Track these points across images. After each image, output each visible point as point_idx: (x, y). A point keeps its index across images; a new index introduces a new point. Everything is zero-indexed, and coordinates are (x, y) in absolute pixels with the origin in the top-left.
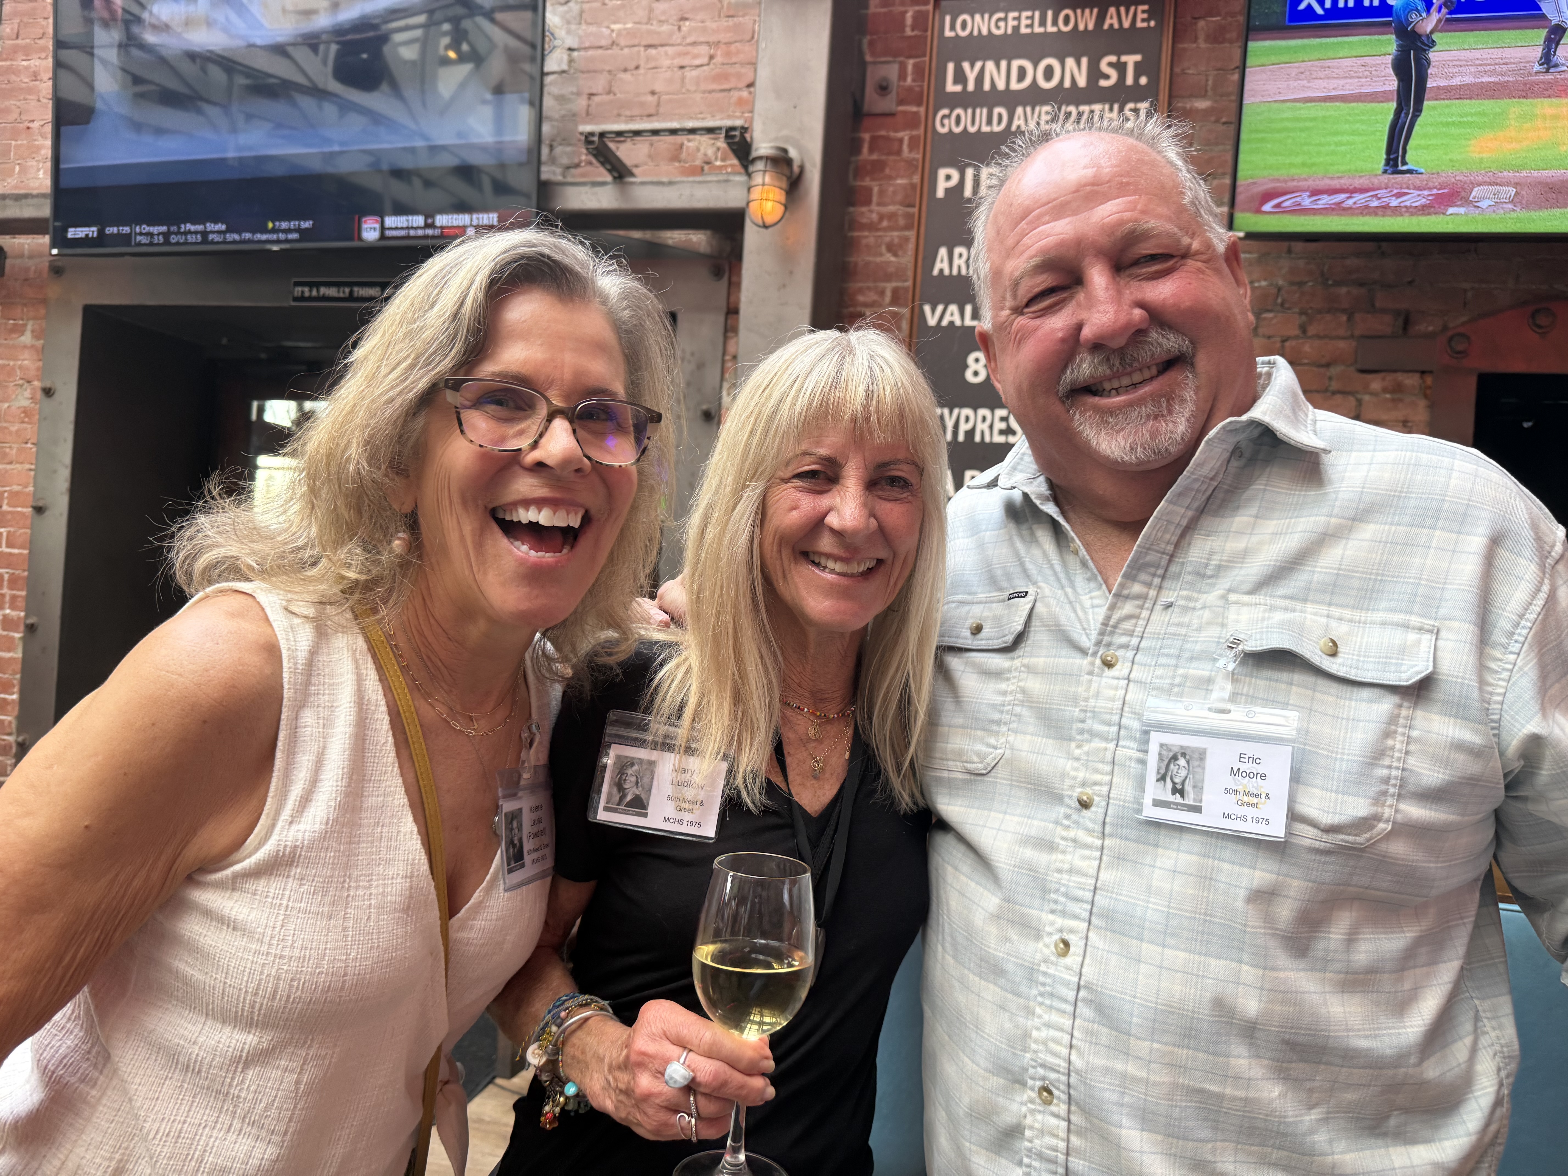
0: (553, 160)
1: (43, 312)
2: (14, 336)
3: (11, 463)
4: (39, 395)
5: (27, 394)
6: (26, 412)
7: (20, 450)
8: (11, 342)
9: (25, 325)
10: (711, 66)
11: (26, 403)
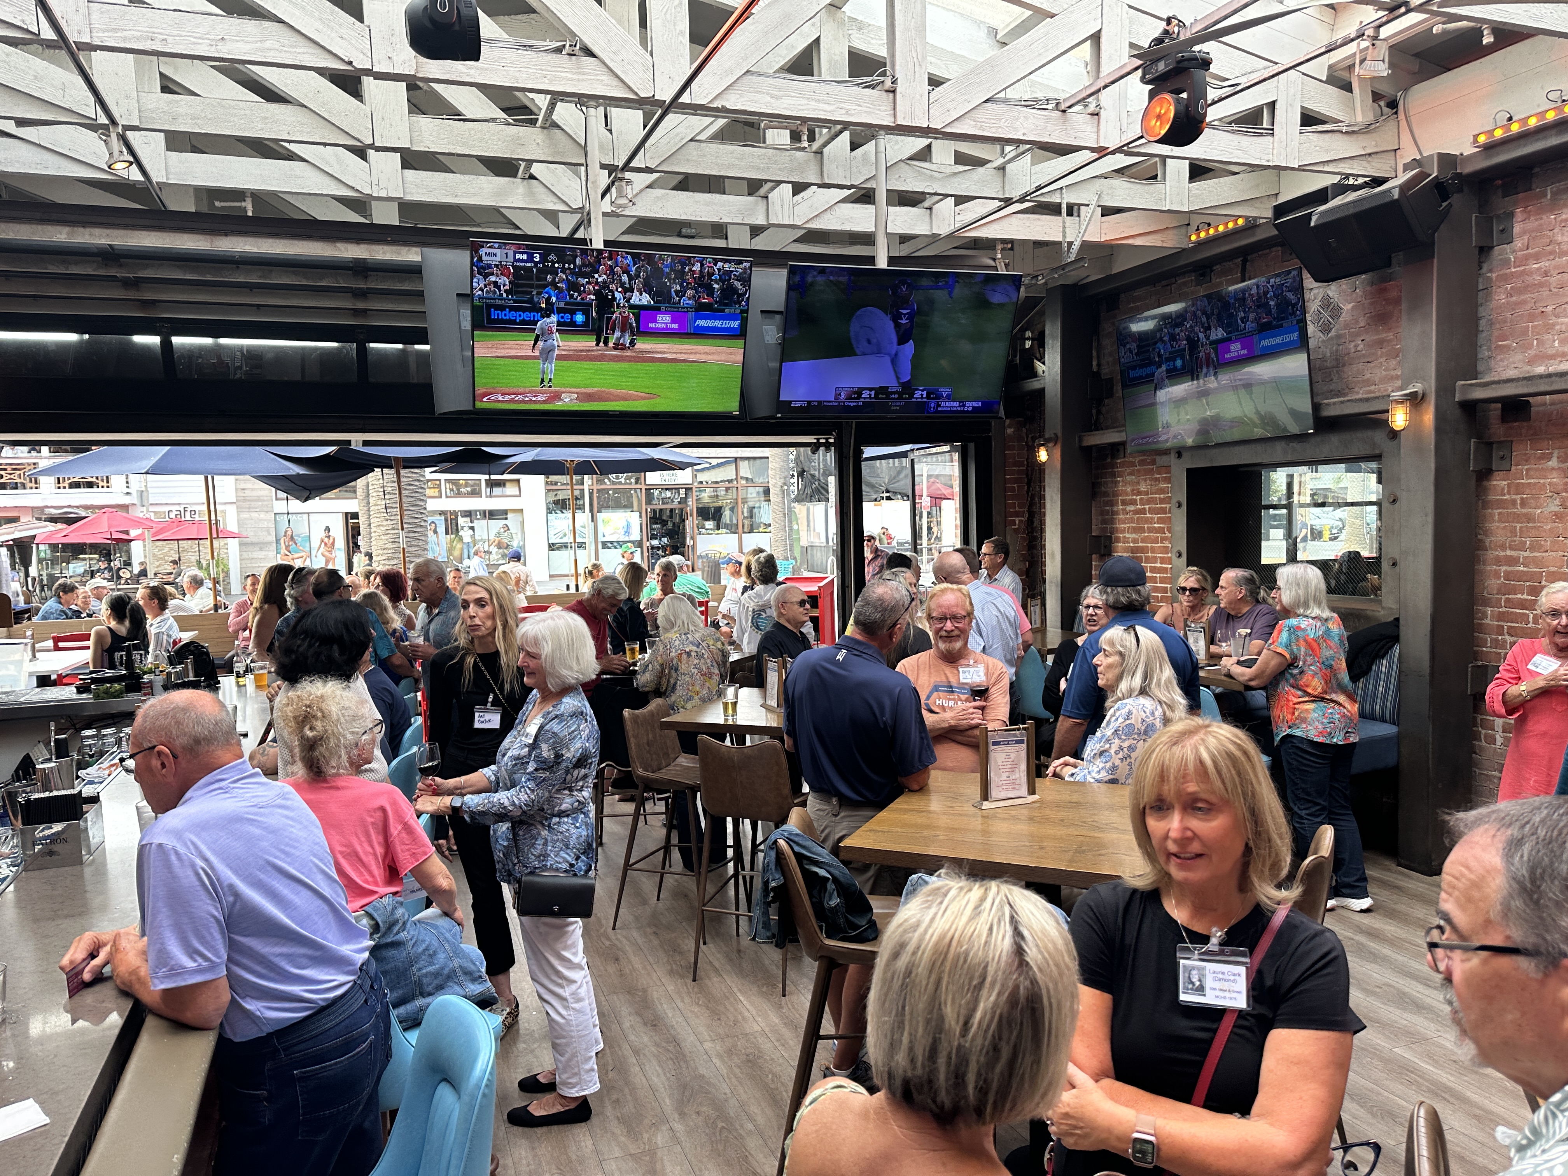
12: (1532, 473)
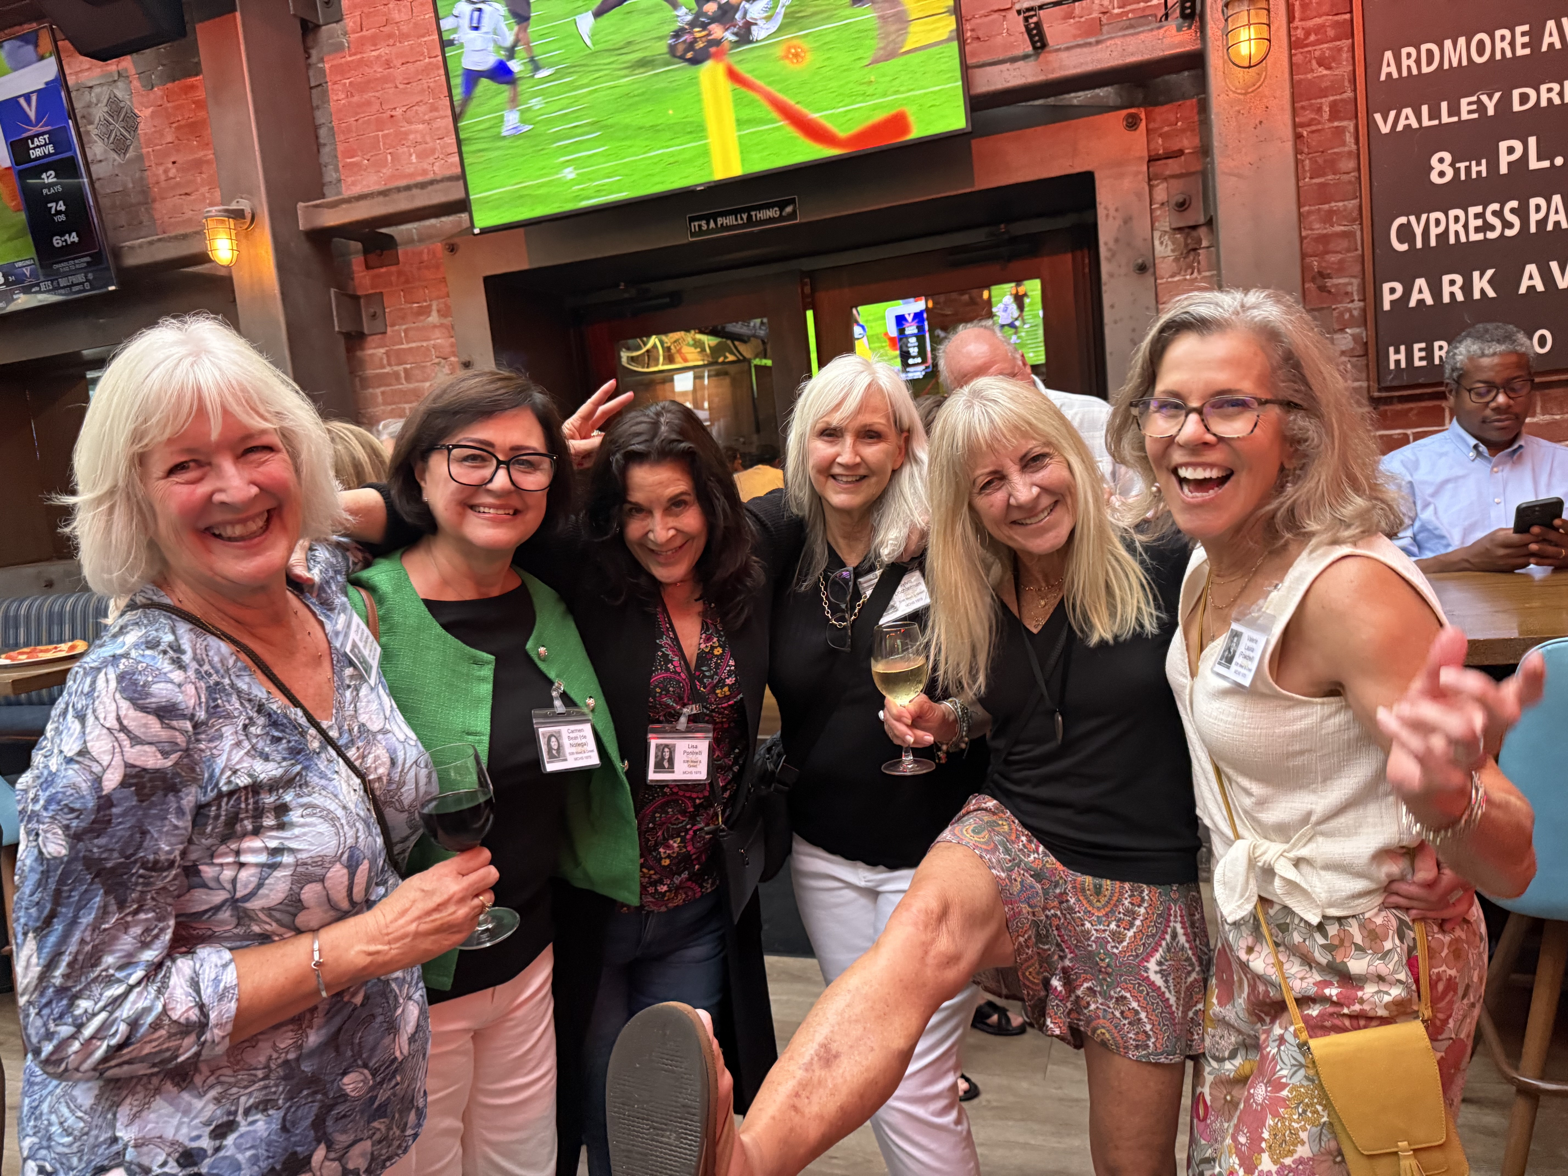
1: (444, 289)
2: (422, 318)
5: (447, 366)
8: (420, 324)
9: (430, 306)
12: (411, 334)
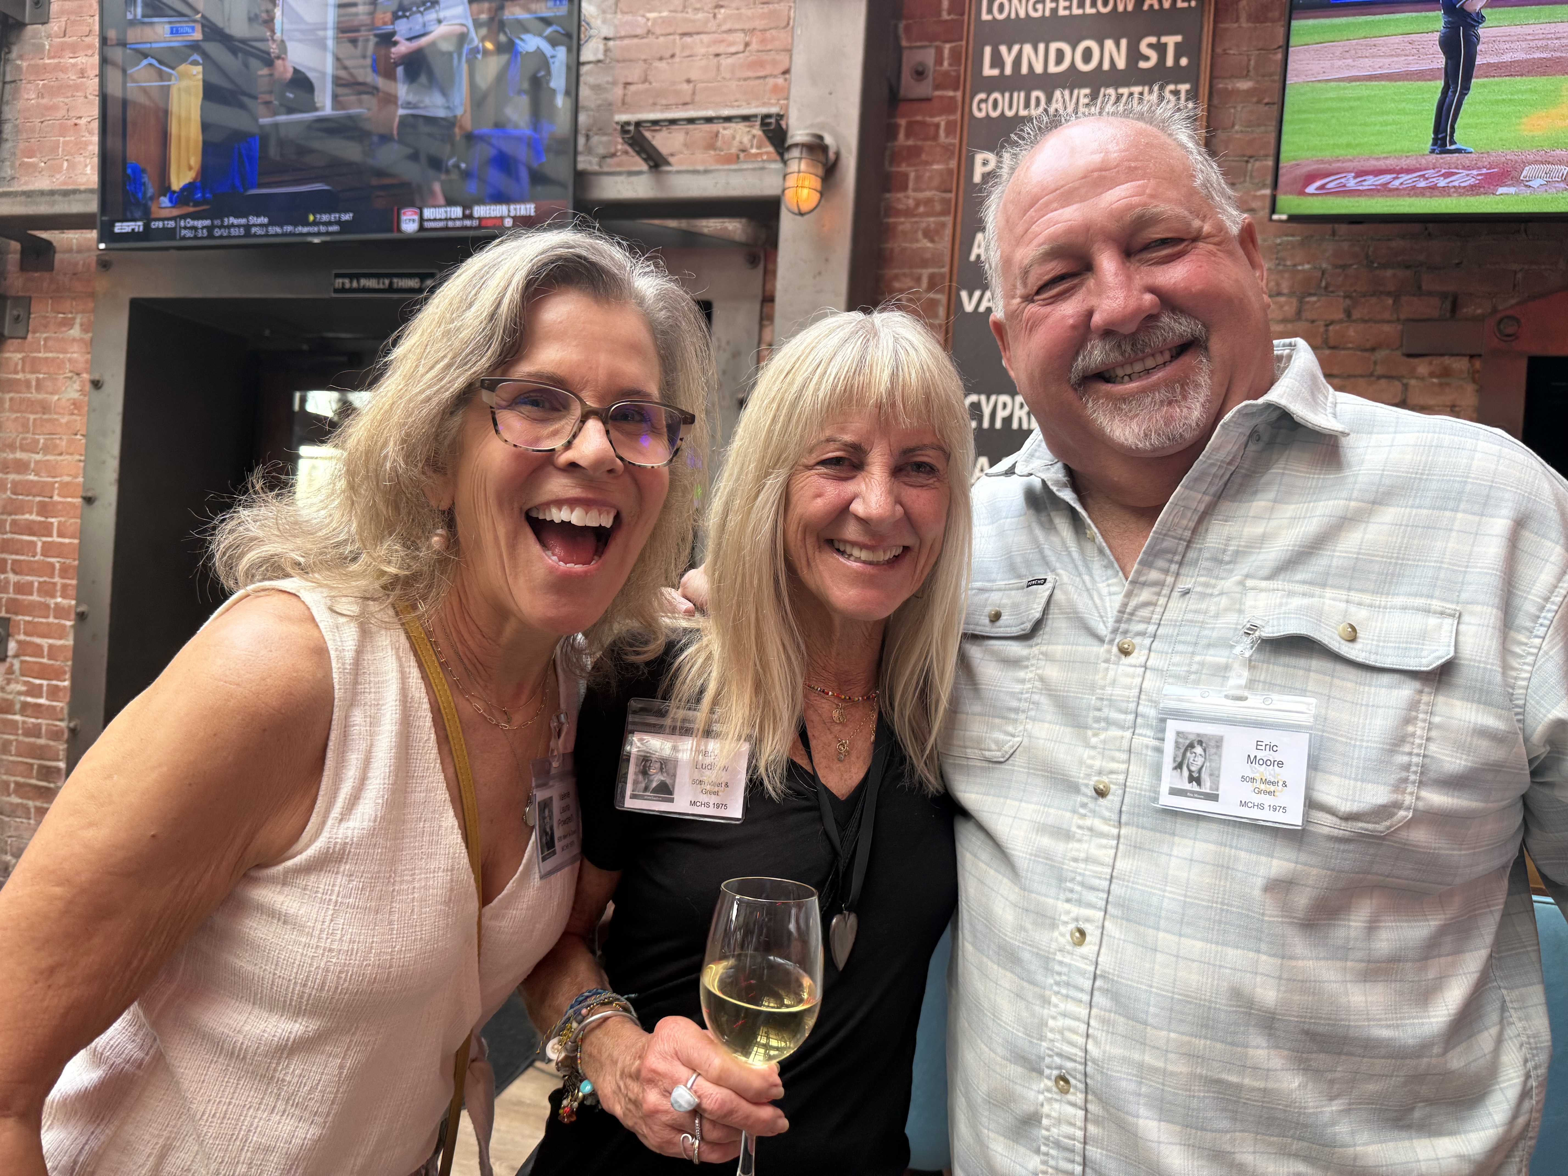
0: (589, 150)
1: (91, 305)
2: (64, 329)
3: (61, 454)
4: (88, 387)
5: (77, 386)
6: (75, 404)
7: (71, 442)
8: (61, 336)
9: (74, 319)
10: (747, 54)
11: (76, 395)
12: (50, 344)
